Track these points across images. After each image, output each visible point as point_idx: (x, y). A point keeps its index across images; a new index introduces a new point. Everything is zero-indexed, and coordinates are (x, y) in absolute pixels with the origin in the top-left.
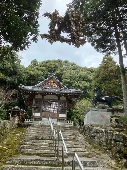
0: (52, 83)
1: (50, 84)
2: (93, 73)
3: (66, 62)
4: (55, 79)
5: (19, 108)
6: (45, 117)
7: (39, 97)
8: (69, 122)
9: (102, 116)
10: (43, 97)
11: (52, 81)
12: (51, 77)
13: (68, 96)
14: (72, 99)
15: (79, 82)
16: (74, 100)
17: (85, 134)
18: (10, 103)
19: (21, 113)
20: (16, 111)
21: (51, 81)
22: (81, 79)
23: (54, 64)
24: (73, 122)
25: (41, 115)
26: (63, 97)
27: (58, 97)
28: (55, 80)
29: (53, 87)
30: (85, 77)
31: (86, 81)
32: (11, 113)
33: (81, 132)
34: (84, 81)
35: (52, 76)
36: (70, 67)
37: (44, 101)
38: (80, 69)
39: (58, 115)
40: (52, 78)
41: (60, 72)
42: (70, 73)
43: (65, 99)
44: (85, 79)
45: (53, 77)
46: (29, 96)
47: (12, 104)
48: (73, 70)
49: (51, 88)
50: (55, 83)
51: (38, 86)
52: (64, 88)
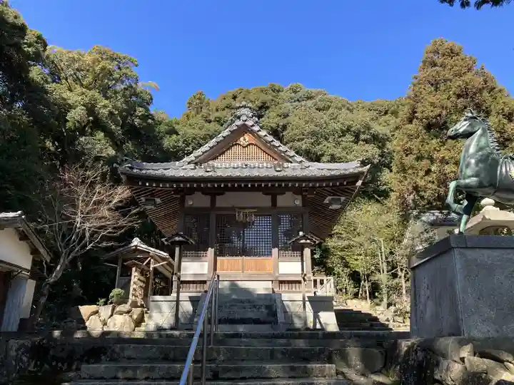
0: (244, 147)
1: (238, 149)
2: (385, 118)
4: (256, 129)
5: (144, 246)
8: (318, 281)
10: (213, 201)
11: (244, 140)
13: (308, 190)
14: (326, 201)
15: (344, 149)
18: (110, 230)
19: (152, 260)
22: (347, 136)
24: (332, 281)
26: (289, 194)
27: (269, 197)
29: (249, 159)
30: (361, 130)
31: (366, 141)
32: (119, 263)
34: (361, 142)
37: (217, 216)
38: (344, 106)
40: (244, 127)
43: (298, 202)
44: (362, 137)
45: (247, 123)
47: (114, 233)
48: (319, 109)
49: (242, 165)
50: (255, 145)
51: (192, 161)
52: (291, 163)
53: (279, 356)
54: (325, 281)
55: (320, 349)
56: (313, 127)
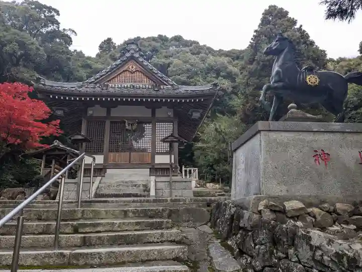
0: (132, 73)
1: (128, 74)
2: (236, 62)
3: (178, 39)
4: (141, 60)
5: (62, 146)
6: (117, 166)
7: (97, 112)
8: (188, 171)
9: (320, 152)
10: (109, 112)
11: (132, 68)
12: (128, 55)
13: (177, 104)
14: (190, 113)
16: (196, 115)
17: (241, 253)
19: (69, 156)
20: (57, 152)
21: (130, 67)
22: (211, 73)
23: (150, 45)
25: (105, 160)
26: (165, 108)
27: (150, 110)
28: (141, 64)
29: (135, 82)
30: (221, 69)
31: (224, 77)
32: (44, 158)
33: (225, 235)
34: (220, 78)
35: (132, 51)
36: (187, 49)
37: (111, 122)
38: (210, 52)
39: (153, 158)
40: (132, 58)
41: (163, 60)
42: (186, 62)
43: (171, 114)
44: (222, 74)
45: (135, 55)
46: (66, 109)
48: (193, 54)
49: (130, 86)
50: (140, 72)
51: (93, 82)
52: (166, 85)
53: (131, 214)
54: (192, 171)
55: (162, 210)
56: (188, 66)
